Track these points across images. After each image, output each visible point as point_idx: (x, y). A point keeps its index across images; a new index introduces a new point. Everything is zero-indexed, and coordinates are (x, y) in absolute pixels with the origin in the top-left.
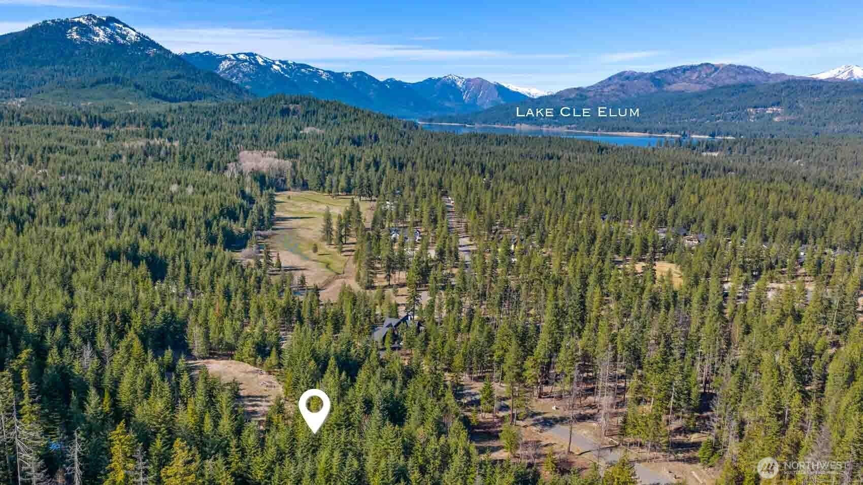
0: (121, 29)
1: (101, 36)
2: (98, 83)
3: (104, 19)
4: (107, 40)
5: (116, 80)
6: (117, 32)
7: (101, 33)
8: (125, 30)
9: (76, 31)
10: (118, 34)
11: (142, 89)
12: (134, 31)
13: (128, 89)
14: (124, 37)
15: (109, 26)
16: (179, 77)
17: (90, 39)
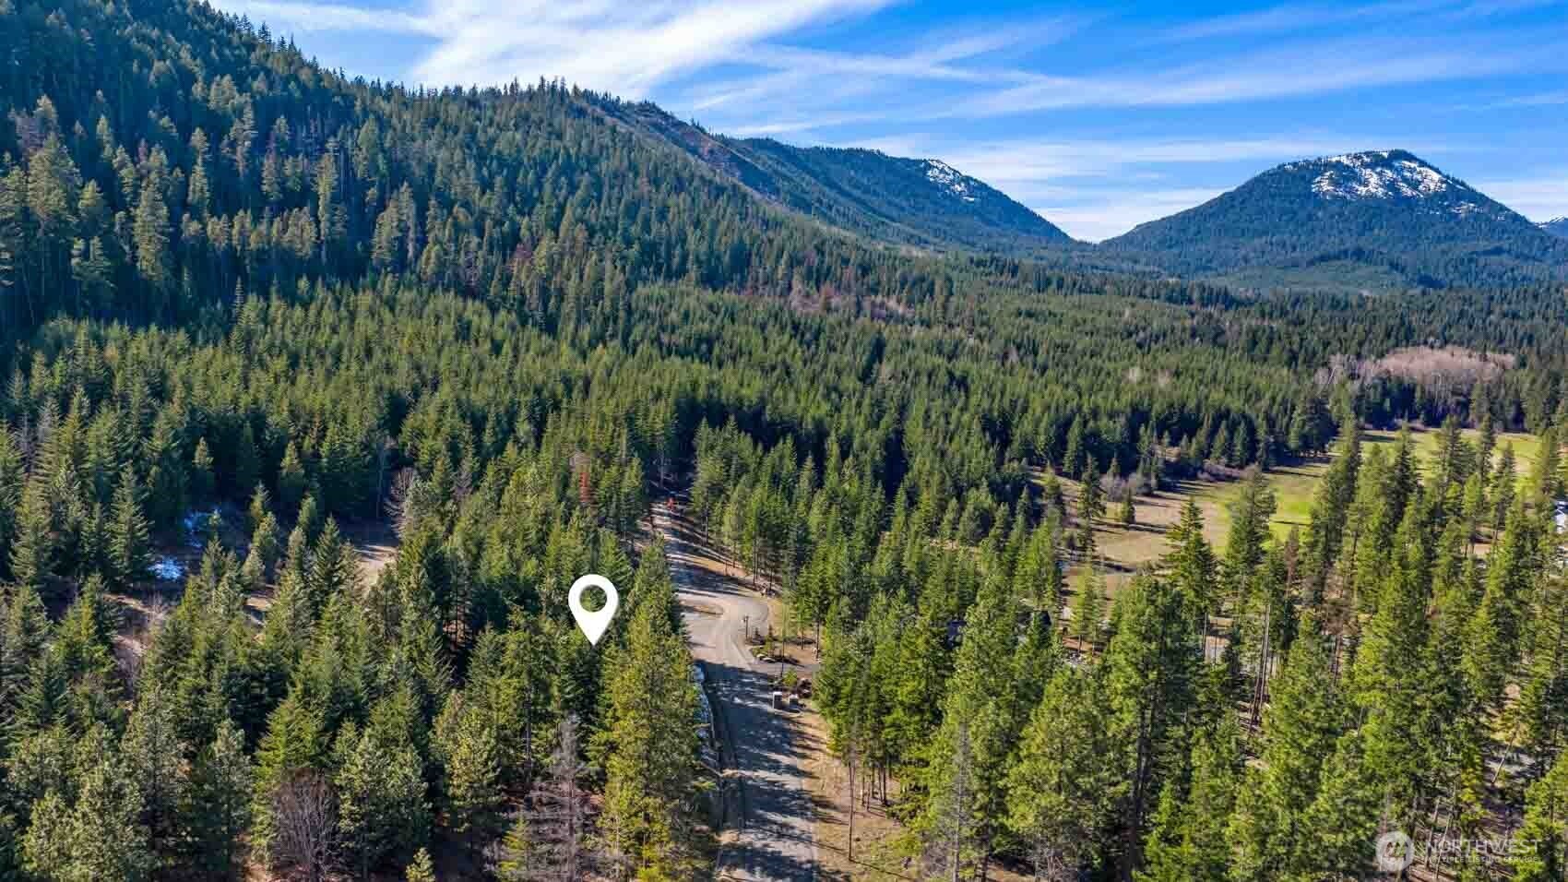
0: (1412, 170)
1: (1373, 184)
2: (1323, 258)
3: (1386, 155)
4: (1380, 192)
5: (1359, 254)
6: (1403, 177)
7: (1374, 179)
8: (1420, 173)
9: (1330, 178)
10: (1405, 180)
11: (1403, 271)
12: (1439, 172)
13: (1373, 269)
14: (1414, 185)
15: (1391, 167)
16: (1498, 251)
17: (1351, 191)
